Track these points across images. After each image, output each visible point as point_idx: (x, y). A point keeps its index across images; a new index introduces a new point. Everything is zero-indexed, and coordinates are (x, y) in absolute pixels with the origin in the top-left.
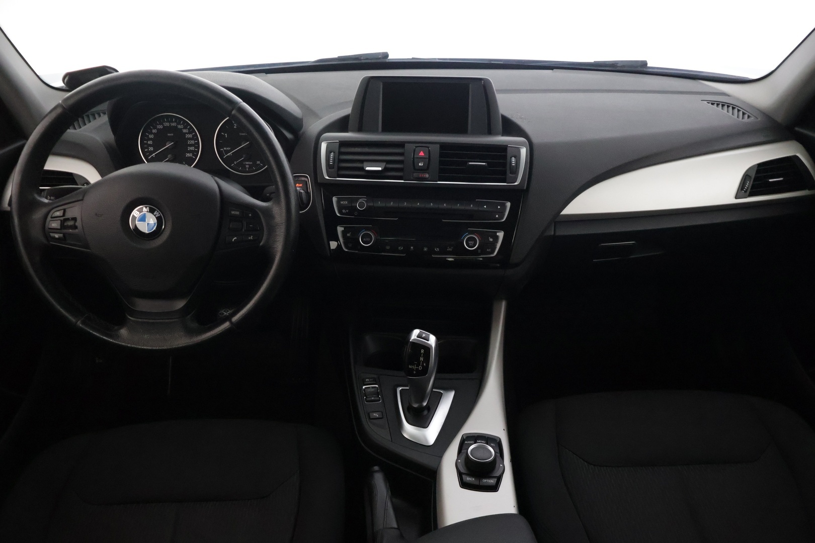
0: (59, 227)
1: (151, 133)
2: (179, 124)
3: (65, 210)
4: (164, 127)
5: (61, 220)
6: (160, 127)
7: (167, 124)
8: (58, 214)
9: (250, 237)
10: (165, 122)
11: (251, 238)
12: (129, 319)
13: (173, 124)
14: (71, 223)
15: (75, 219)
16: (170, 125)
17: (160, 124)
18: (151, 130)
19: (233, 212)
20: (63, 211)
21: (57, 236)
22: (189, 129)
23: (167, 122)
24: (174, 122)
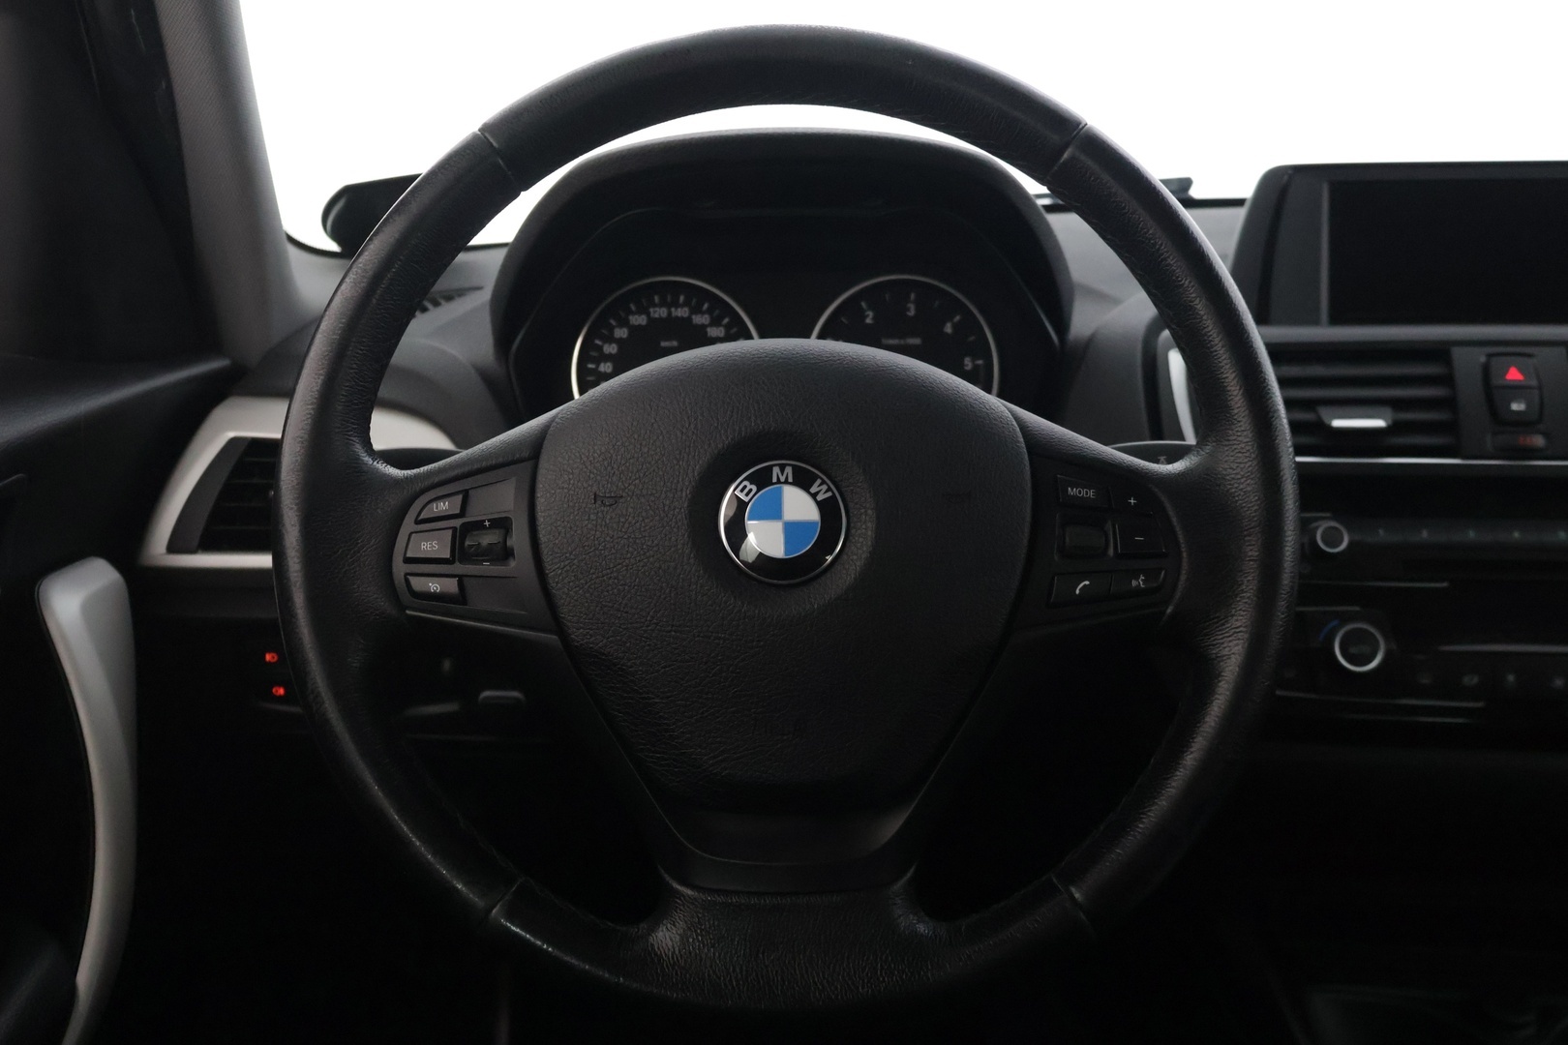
0: (447, 555)
1: (610, 339)
2: (697, 310)
3: (466, 495)
4: (651, 320)
5: (454, 529)
6: (639, 320)
7: (660, 312)
8: (443, 507)
9: (1137, 579)
10: (655, 306)
11: (1139, 582)
12: (677, 892)
13: (682, 312)
14: (488, 539)
15: (503, 524)
16: (670, 314)
17: (643, 310)
18: (611, 329)
19: (1072, 491)
20: (460, 497)
21: (434, 586)
22: (728, 327)
23: (661, 305)
24: (682, 306)
